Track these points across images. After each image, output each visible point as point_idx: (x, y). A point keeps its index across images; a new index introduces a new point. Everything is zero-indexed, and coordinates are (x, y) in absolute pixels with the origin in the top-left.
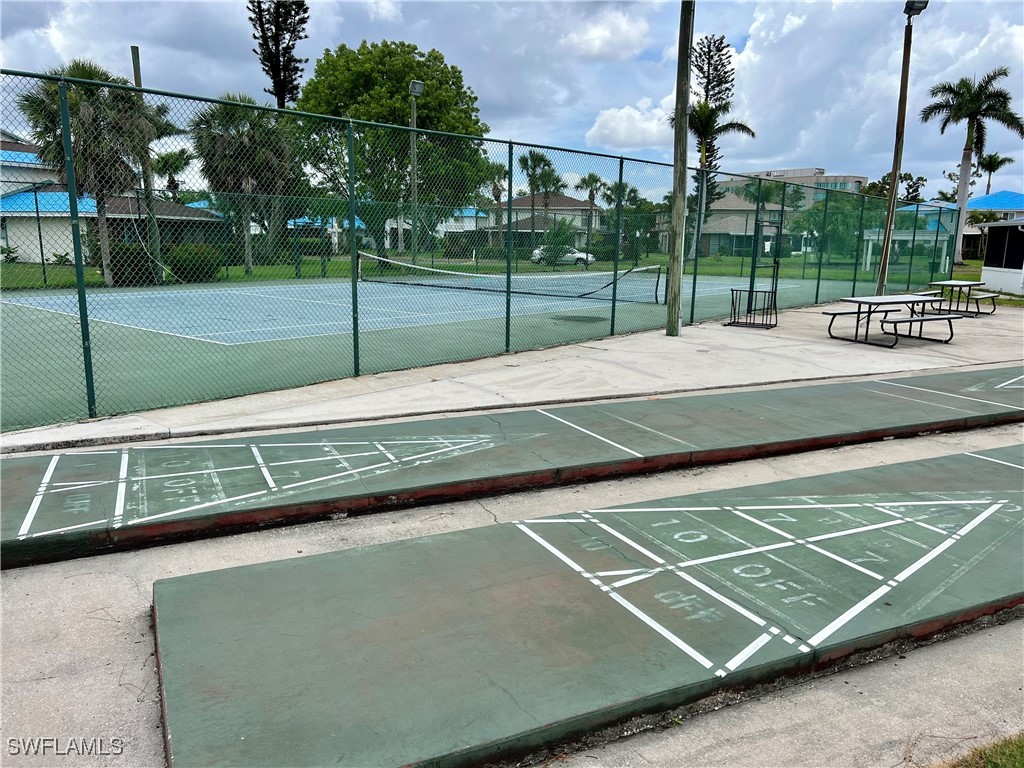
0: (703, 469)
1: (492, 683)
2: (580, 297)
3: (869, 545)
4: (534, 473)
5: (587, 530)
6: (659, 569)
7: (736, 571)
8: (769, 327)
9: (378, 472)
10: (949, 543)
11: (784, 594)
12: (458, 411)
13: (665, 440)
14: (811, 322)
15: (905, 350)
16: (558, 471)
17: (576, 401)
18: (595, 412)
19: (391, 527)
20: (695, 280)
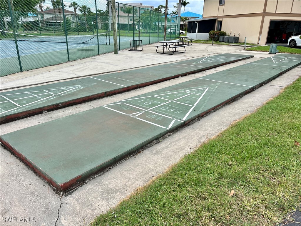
0: (141, 88)
1: (119, 140)
2: (82, 43)
3: (186, 100)
4: (99, 94)
5: (122, 105)
6: (144, 111)
7: (161, 109)
8: (141, 51)
9: (52, 98)
10: (201, 97)
11: (173, 112)
12: (63, 80)
13: (130, 82)
14: (150, 49)
15: (176, 55)
16: (106, 93)
17: (98, 74)
18: (107, 76)
19: (63, 113)
20: (109, 37)
